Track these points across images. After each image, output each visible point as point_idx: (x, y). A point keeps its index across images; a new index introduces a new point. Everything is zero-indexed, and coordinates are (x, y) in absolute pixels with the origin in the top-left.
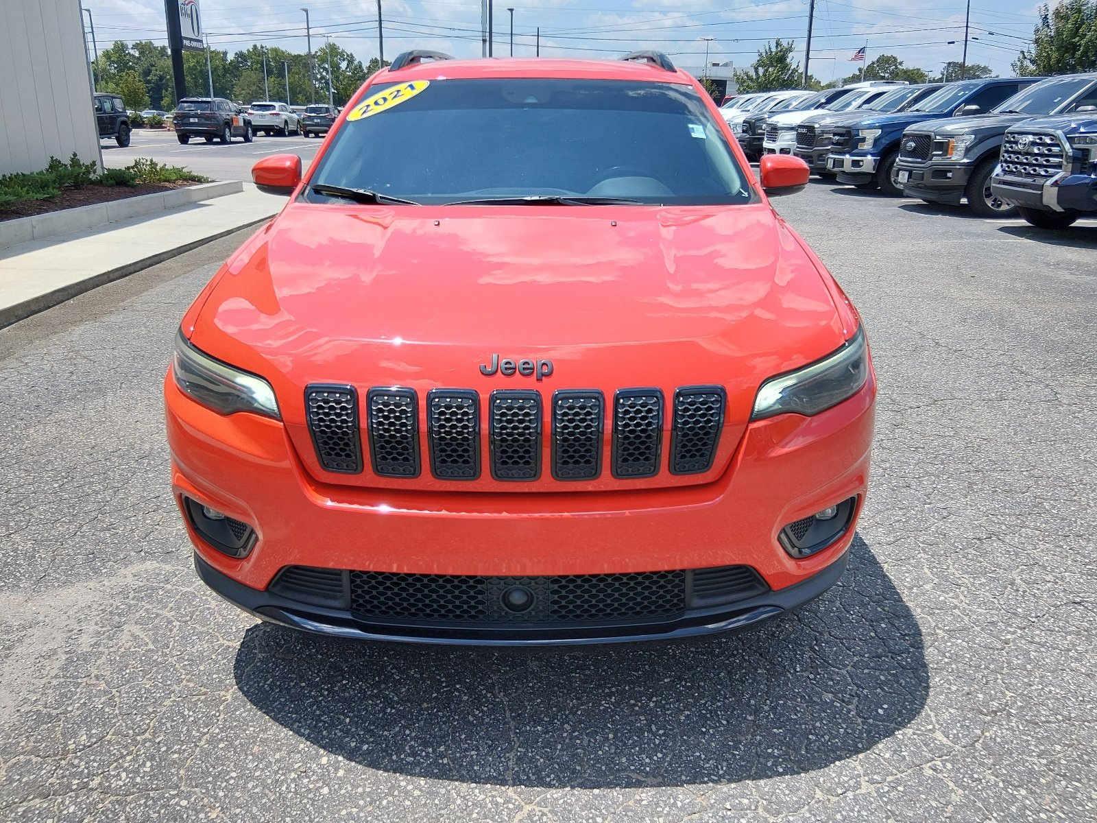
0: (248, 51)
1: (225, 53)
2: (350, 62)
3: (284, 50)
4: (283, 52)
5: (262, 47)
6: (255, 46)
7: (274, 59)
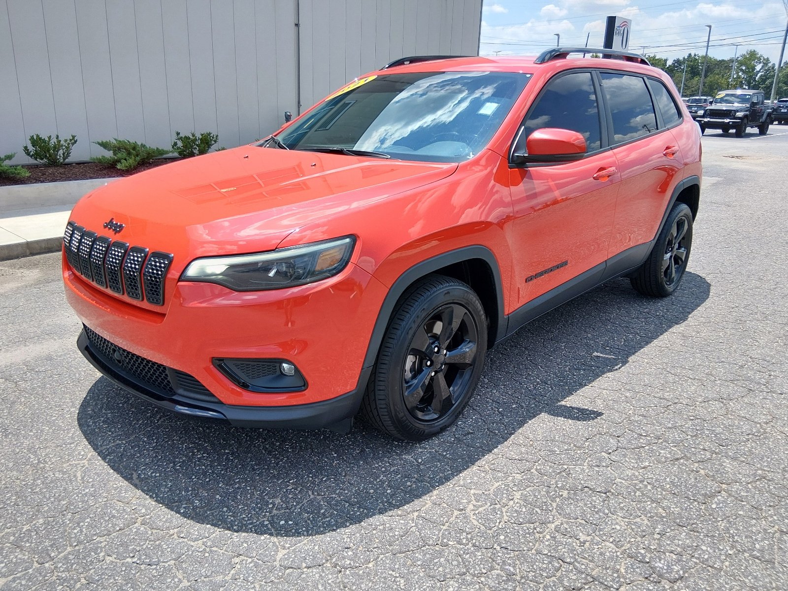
0: (684, 58)
1: (666, 60)
2: (766, 64)
3: (712, 57)
4: (710, 58)
5: (695, 55)
6: (690, 54)
7: (702, 63)
